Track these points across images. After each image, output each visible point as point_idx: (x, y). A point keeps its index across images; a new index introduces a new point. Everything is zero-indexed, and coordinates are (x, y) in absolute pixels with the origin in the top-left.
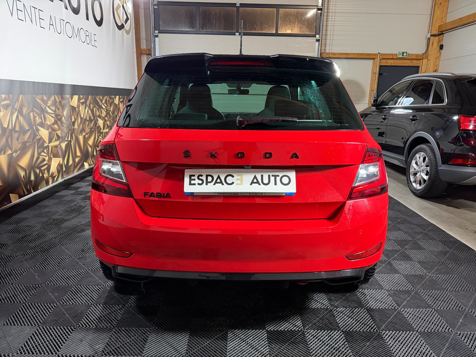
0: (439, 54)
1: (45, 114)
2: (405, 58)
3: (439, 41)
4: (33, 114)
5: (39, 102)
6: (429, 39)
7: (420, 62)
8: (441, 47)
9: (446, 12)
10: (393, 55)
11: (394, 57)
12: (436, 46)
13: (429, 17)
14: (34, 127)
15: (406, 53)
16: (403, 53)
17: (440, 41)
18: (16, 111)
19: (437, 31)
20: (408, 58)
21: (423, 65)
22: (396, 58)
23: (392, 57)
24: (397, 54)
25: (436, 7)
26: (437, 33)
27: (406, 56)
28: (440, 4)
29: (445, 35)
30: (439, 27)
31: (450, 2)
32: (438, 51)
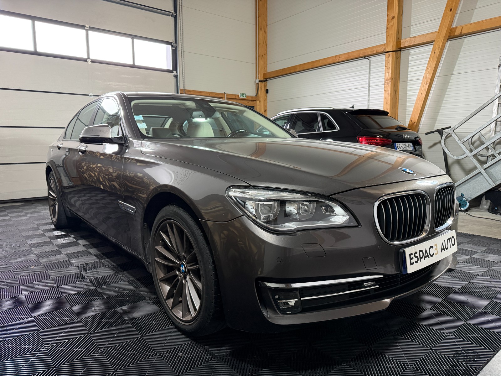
0: (266, 97)
6: (258, 84)
7: (254, 103)
8: (267, 91)
9: (266, 64)
10: (236, 95)
11: (237, 98)
12: (263, 90)
13: (255, 65)
15: (245, 94)
16: (243, 94)
17: (266, 87)
19: (263, 78)
20: (247, 99)
21: (257, 105)
22: (238, 98)
23: (235, 98)
24: (239, 95)
25: (260, 58)
26: (263, 80)
27: (245, 97)
28: (262, 56)
29: (268, 82)
30: (264, 74)
31: (268, 55)
32: (265, 94)
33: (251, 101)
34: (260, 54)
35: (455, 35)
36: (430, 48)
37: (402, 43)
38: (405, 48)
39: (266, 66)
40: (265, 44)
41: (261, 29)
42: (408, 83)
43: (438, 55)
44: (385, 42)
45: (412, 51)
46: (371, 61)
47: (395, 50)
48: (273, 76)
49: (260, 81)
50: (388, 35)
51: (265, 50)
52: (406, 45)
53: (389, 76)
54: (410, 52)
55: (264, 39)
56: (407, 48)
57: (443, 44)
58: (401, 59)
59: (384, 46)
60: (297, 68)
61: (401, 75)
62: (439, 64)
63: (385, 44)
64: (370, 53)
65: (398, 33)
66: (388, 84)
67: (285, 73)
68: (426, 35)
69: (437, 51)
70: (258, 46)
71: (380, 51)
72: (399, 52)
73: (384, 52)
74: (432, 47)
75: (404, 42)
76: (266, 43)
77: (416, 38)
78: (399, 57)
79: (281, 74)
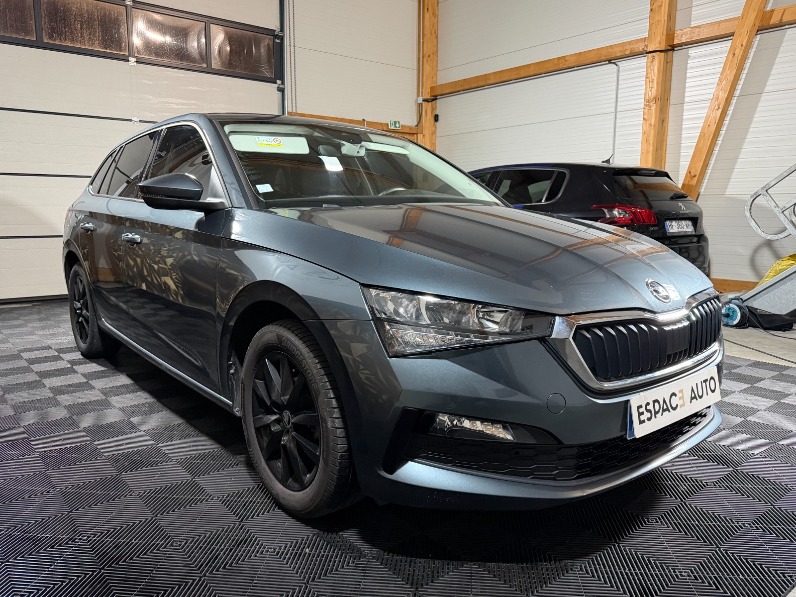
0: (434, 127)
2: (398, 131)
3: (433, 109)
6: (421, 104)
7: (413, 138)
8: (436, 118)
9: (436, 69)
10: (383, 125)
12: (430, 116)
13: (415, 72)
15: (399, 122)
16: (395, 122)
19: (429, 95)
20: (401, 130)
22: (387, 129)
24: (388, 124)
25: (425, 60)
26: (429, 98)
27: (399, 127)
28: (429, 56)
29: (437, 100)
30: (432, 88)
31: (439, 55)
32: (433, 123)
33: (408, 135)
34: (425, 53)
35: (771, 23)
36: (725, 46)
37: (677, 36)
38: (682, 46)
39: (436, 75)
40: (435, 36)
41: (428, 9)
42: (685, 107)
43: (740, 57)
44: (646, 35)
45: (693, 51)
46: (621, 69)
47: (663, 48)
48: (447, 92)
49: (425, 100)
50: (652, 22)
51: (435, 47)
52: (684, 40)
53: (653, 93)
54: (690, 52)
55: (433, 26)
56: (685, 45)
57: (749, 39)
58: (674, 64)
59: (644, 42)
60: (490, 79)
61: (672, 92)
62: (741, 74)
63: (645, 38)
64: (618, 54)
65: (669, 19)
66: (650, 107)
67: (469, 87)
68: (720, 22)
69: (739, 52)
70: (423, 39)
71: (637, 50)
72: (671, 52)
73: (644, 52)
74: (730, 45)
75: (680, 35)
76: (435, 33)
77: (702, 29)
78: (670, 61)
79: (461, 88)
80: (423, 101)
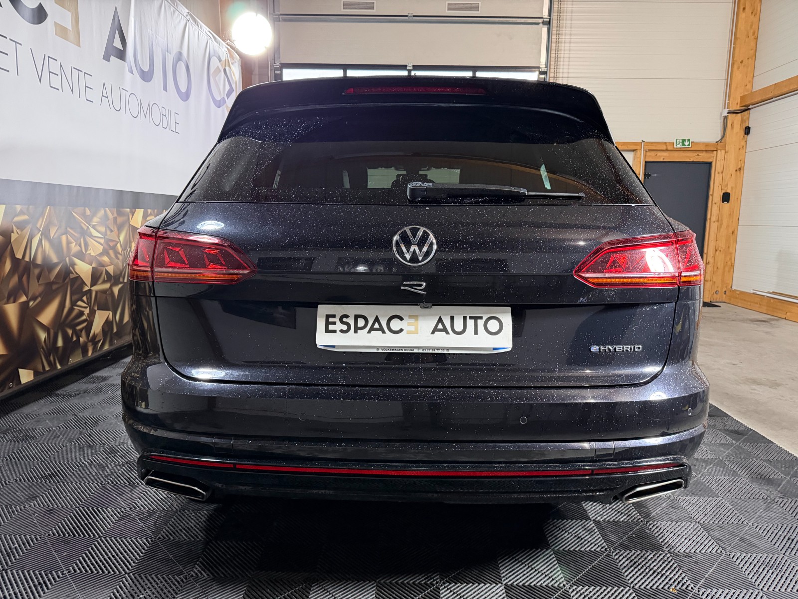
0: (744, 141)
1: (87, 239)
2: (687, 149)
3: (743, 121)
4: (67, 238)
5: (78, 219)
6: (726, 118)
7: (712, 155)
8: (747, 131)
9: (752, 76)
10: (667, 144)
11: (669, 149)
12: (738, 130)
13: (724, 82)
14: (67, 259)
15: (689, 140)
16: (684, 141)
17: (745, 122)
18: (39, 233)
19: (739, 105)
20: (692, 149)
21: (718, 158)
22: (672, 149)
23: (665, 149)
24: (674, 143)
25: (736, 67)
26: (738, 108)
27: (689, 145)
28: (742, 62)
29: (751, 110)
30: (742, 98)
31: (757, 58)
32: (742, 137)
33: (704, 152)
34: (736, 59)
39: (752, 80)
41: (744, 9)
48: (757, 100)
49: (732, 112)
51: (751, 50)
55: (752, 27)
67: (780, 92)
76: (754, 34)
80: (728, 113)
